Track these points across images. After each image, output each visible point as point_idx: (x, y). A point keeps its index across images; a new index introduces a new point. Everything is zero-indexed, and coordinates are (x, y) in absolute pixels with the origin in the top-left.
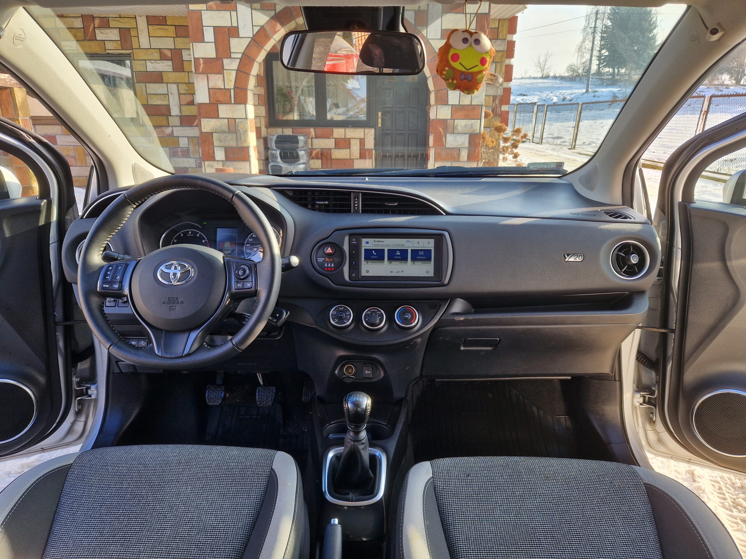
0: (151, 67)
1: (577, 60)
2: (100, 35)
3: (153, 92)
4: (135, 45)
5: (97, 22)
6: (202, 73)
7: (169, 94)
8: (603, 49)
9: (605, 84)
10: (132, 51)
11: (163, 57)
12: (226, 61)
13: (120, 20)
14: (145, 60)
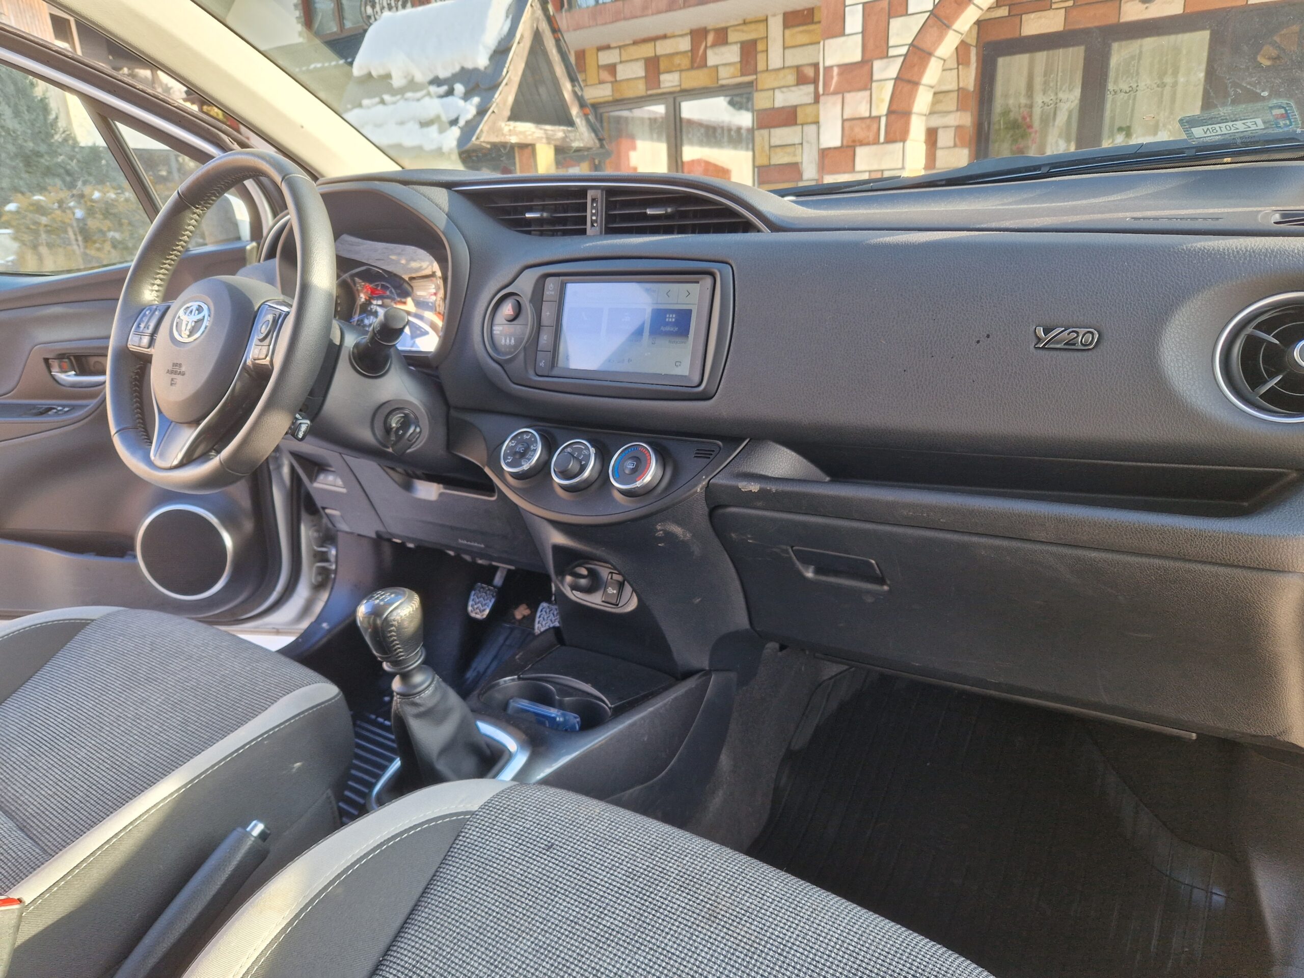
0: (782, 99)
2: (714, 57)
3: (778, 143)
4: (761, 66)
5: (711, 38)
6: (835, 93)
7: (804, 144)
10: (754, 77)
11: (802, 80)
12: (877, 65)
13: (745, 28)
14: (774, 89)
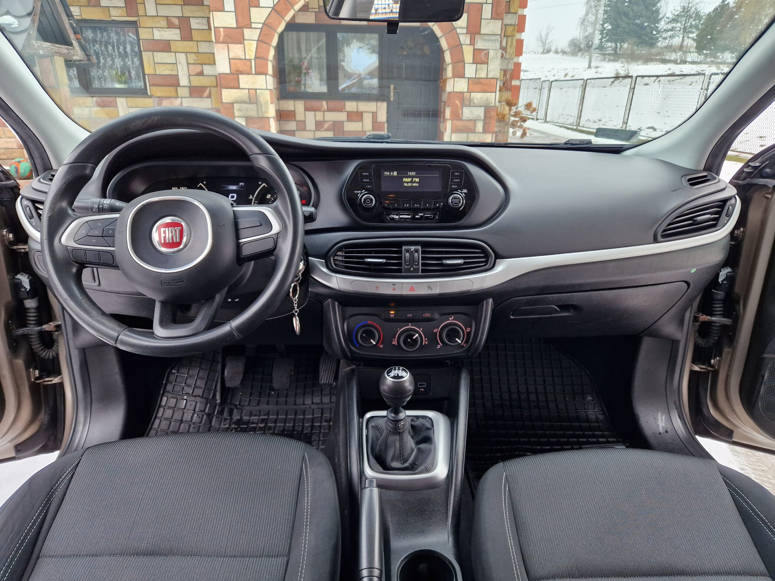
0: (158, 35)
2: (105, 1)
3: (160, 61)
4: (141, 13)
6: (223, 42)
7: (178, 64)
9: (607, 59)
10: (138, 18)
11: (170, 25)
12: (246, 31)
14: (152, 28)
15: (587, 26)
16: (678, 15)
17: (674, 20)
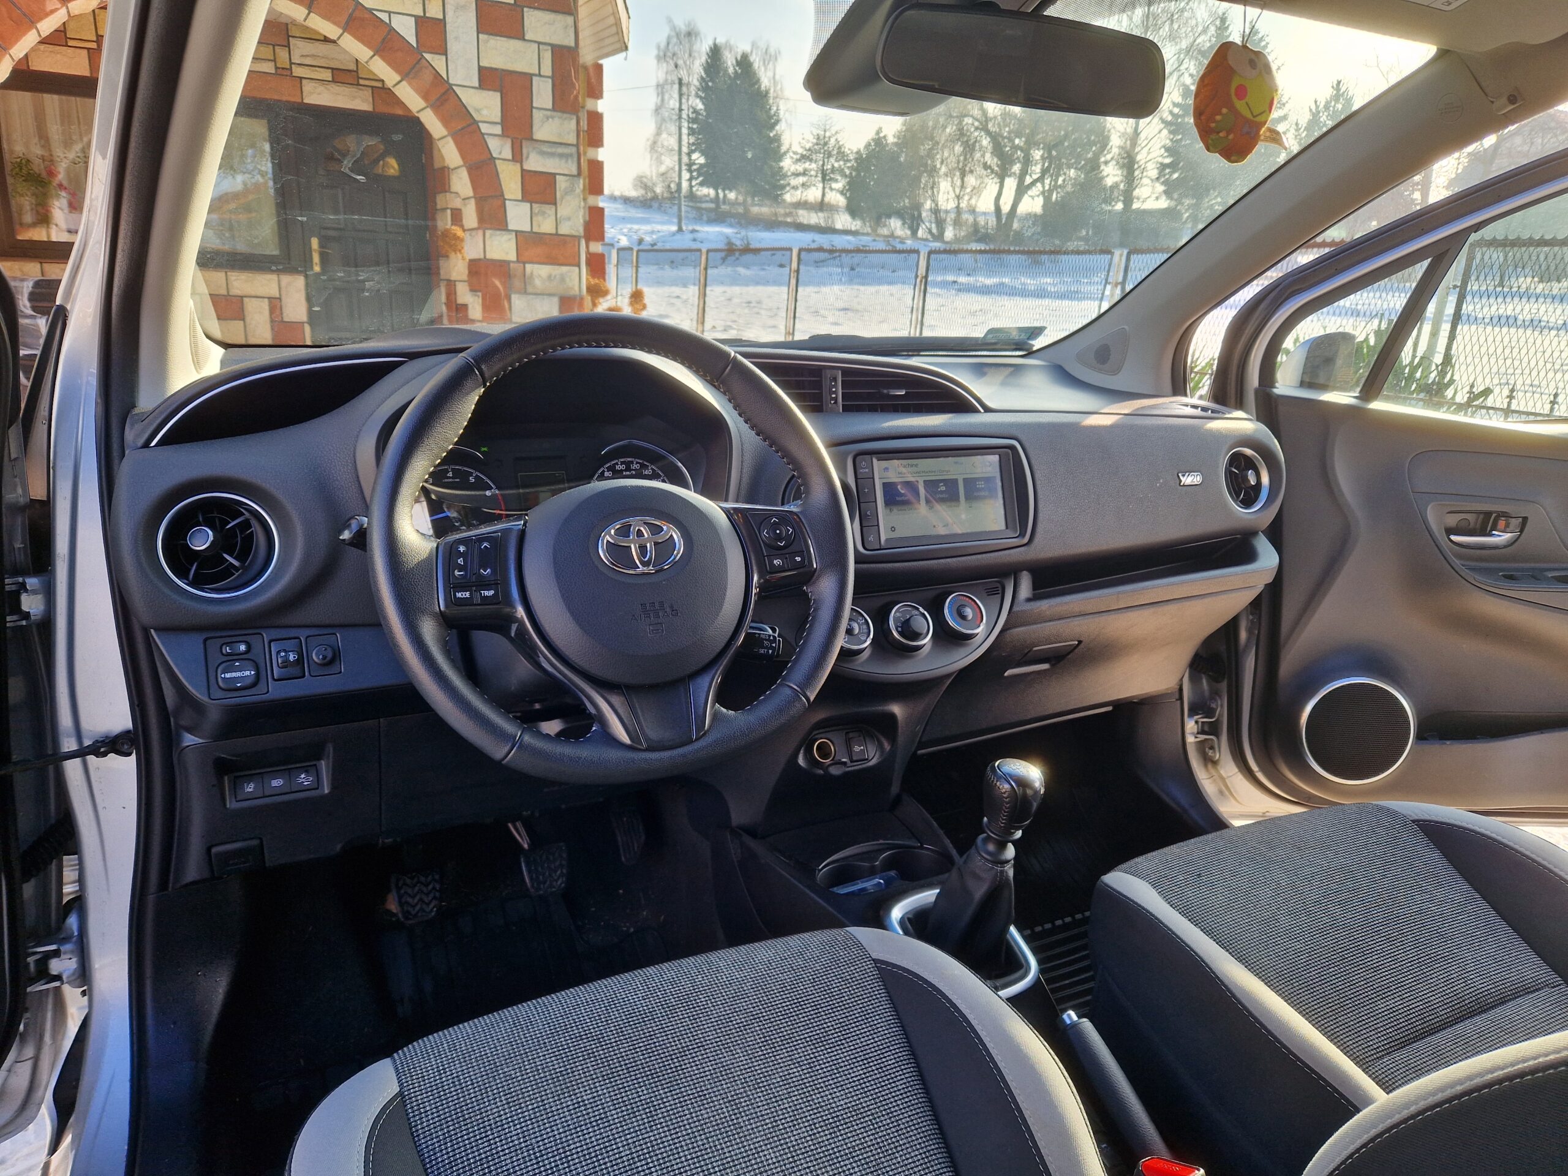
1: (651, 165)
8: (693, 151)
9: (705, 218)
15: (662, 154)
16: (810, 150)
17: (803, 158)
